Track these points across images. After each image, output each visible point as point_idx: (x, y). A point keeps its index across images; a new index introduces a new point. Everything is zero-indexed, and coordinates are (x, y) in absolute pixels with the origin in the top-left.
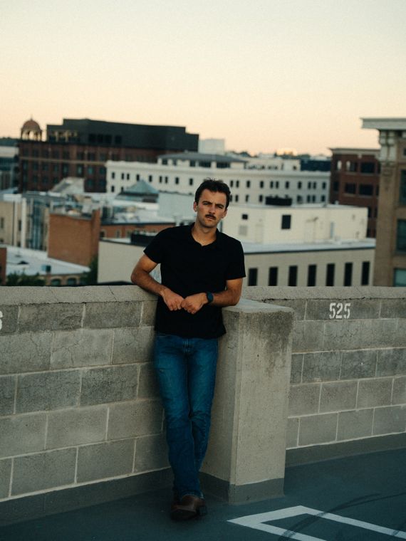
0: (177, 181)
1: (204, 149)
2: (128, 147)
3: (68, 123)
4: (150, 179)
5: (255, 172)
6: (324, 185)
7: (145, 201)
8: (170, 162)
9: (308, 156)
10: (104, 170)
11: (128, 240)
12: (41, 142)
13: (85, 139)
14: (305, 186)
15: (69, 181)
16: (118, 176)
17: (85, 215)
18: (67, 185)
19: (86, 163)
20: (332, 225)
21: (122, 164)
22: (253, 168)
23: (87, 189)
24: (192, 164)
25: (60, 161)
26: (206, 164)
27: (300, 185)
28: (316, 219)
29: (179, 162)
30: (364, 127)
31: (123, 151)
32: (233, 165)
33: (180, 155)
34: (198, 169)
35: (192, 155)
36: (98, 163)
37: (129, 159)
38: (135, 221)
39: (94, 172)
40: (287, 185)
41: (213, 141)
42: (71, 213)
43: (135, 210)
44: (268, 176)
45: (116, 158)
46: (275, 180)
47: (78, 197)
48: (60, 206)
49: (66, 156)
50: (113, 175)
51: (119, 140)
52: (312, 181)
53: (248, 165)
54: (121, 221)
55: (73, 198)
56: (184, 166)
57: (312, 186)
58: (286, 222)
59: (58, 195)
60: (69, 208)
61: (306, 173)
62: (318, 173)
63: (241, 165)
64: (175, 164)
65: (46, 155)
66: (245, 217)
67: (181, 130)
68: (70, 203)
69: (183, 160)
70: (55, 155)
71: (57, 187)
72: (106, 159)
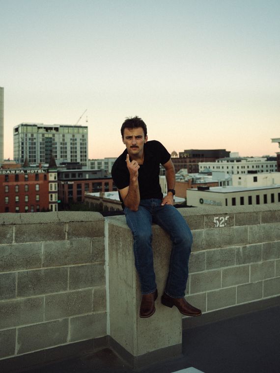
0: (223, 167)
1: (232, 156)
2: (206, 158)
3: (186, 151)
4: (209, 167)
5: (250, 162)
6: (276, 166)
7: (209, 175)
8: (220, 161)
9: (269, 156)
10: (198, 166)
11: (197, 189)
12: (178, 158)
13: (191, 156)
14: (269, 166)
15: (182, 170)
16: (203, 167)
17: (186, 181)
18: (182, 172)
19: (192, 164)
20: (273, 179)
21: (204, 163)
22: (249, 161)
23: (189, 172)
24: (228, 161)
25: (183, 164)
26: (232, 161)
27: (267, 166)
28: (266, 178)
29: (223, 161)
30: (273, 142)
31: (204, 159)
32: (242, 161)
33: (224, 159)
34: (230, 163)
35: (228, 158)
36: (196, 163)
37: (206, 161)
38: (204, 182)
39: (195, 166)
40: (262, 166)
41: (235, 153)
42: (182, 181)
43: (204, 178)
44: (255, 164)
45: (202, 161)
46: (258, 165)
47: (184, 175)
48: (178, 179)
49: (186, 162)
50: (201, 167)
51: (203, 155)
52: (271, 164)
53: (248, 160)
54: (199, 182)
55: (183, 176)
56: (225, 162)
57: (272, 166)
58: (255, 179)
59: (179, 175)
60: (181, 179)
61: (269, 162)
62: (273, 162)
63: (245, 161)
64: (222, 162)
65: (179, 162)
66: (240, 178)
67: (224, 150)
68: (181, 177)
69: (225, 160)
70: (182, 162)
71: (179, 172)
72: (198, 162)
